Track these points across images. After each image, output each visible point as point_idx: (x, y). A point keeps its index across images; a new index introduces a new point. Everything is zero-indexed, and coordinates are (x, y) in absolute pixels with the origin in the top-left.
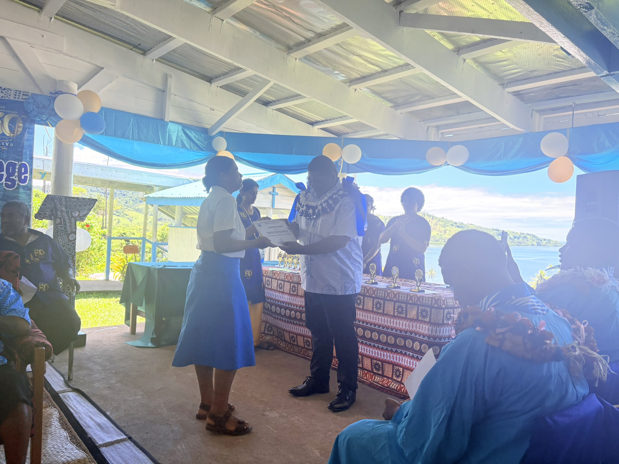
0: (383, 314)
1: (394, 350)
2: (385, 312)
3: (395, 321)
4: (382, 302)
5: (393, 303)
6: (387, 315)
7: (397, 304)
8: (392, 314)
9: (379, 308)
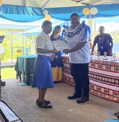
0: (110, 71)
1: (114, 85)
2: (111, 70)
3: (115, 73)
4: (110, 66)
5: (114, 67)
6: (111, 71)
7: (116, 67)
8: (114, 71)
9: (109, 69)
